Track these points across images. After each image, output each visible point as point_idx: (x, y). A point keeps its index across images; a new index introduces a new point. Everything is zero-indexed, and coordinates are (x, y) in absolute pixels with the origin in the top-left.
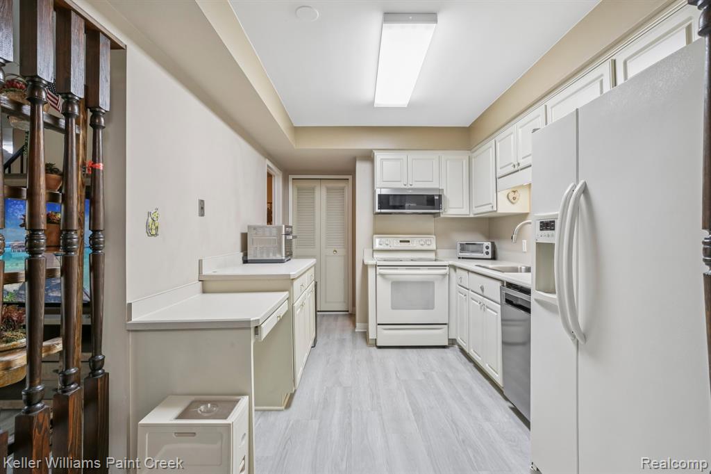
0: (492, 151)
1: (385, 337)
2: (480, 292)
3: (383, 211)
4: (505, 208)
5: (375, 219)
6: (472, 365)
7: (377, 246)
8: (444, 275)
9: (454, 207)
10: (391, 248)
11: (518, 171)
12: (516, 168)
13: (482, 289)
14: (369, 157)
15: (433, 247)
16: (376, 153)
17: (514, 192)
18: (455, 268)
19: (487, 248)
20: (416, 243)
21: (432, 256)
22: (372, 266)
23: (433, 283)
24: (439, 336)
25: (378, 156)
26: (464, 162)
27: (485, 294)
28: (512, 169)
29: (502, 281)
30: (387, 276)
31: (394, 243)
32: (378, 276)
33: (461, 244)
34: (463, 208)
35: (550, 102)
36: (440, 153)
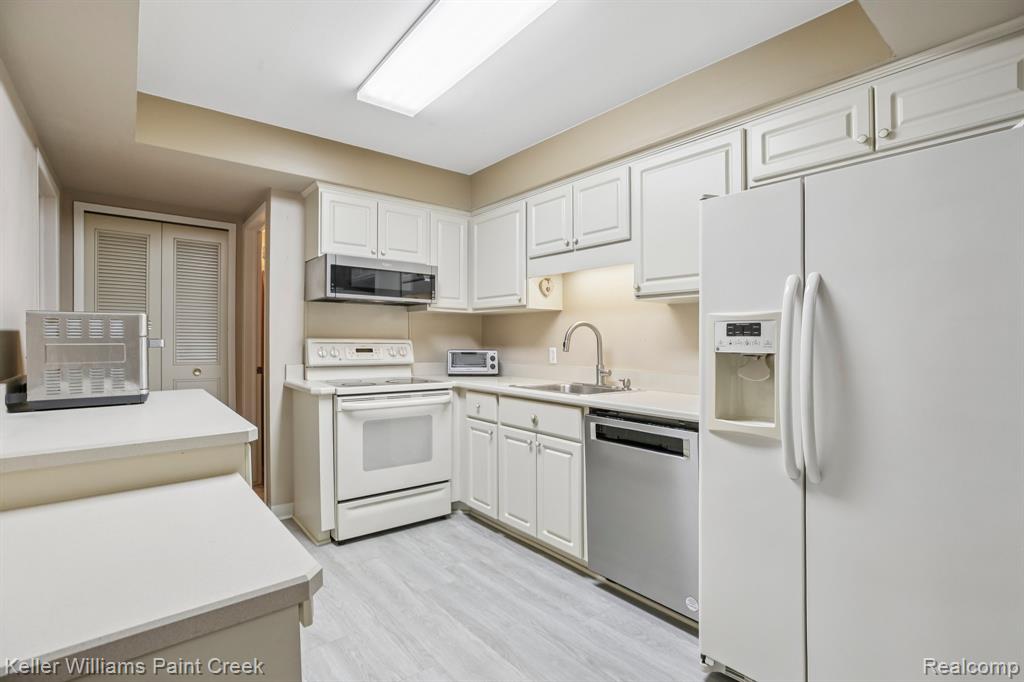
0: (519, 218)
1: (352, 521)
2: (530, 425)
3: (340, 295)
4: (537, 302)
5: (306, 312)
6: (500, 536)
7: (313, 360)
8: (446, 404)
9: (449, 298)
10: (343, 362)
11: (572, 251)
12: (570, 247)
13: (534, 421)
14: (303, 195)
15: (410, 358)
16: (322, 188)
17: (548, 280)
18: (459, 391)
19: (493, 359)
20: (382, 354)
21: (406, 374)
22: (325, 396)
23: (429, 418)
24: (435, 502)
25: (327, 196)
26: (462, 227)
27: (540, 427)
28: (565, 248)
29: (582, 408)
30: (355, 413)
31: (346, 353)
32: (341, 417)
33: (453, 354)
34: (458, 298)
35: (638, 164)
36: (428, 208)
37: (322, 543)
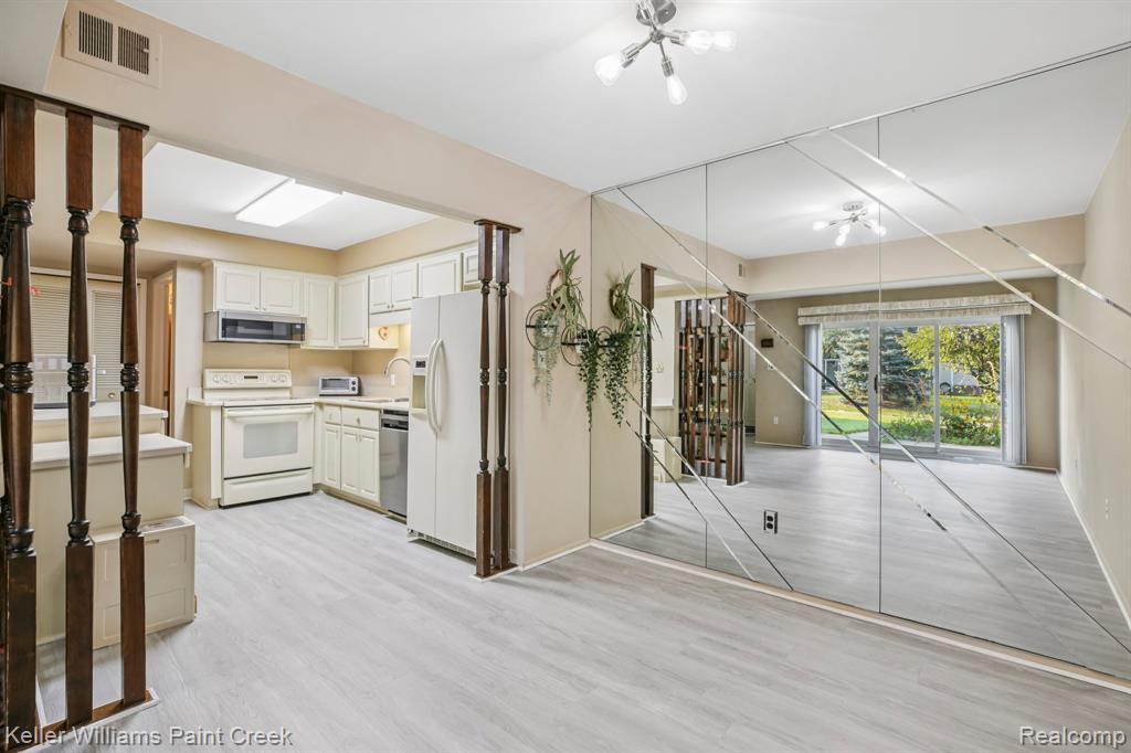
0: (365, 285)
1: (236, 492)
2: (356, 424)
3: (228, 339)
4: (376, 343)
5: (205, 350)
6: (342, 502)
7: (209, 384)
8: (309, 414)
9: (317, 339)
10: (231, 386)
11: (391, 312)
12: (390, 309)
13: (358, 421)
14: (202, 267)
15: (289, 383)
16: (216, 264)
17: (385, 328)
18: (320, 405)
19: (354, 383)
20: (265, 379)
21: (287, 394)
22: (216, 407)
23: (296, 424)
24: (302, 482)
25: (220, 270)
26: (329, 288)
27: (362, 425)
28: (386, 309)
29: (380, 410)
30: (238, 419)
31: (237, 379)
32: (226, 421)
33: (324, 380)
34: (326, 339)
36: (300, 274)
37: (212, 508)
